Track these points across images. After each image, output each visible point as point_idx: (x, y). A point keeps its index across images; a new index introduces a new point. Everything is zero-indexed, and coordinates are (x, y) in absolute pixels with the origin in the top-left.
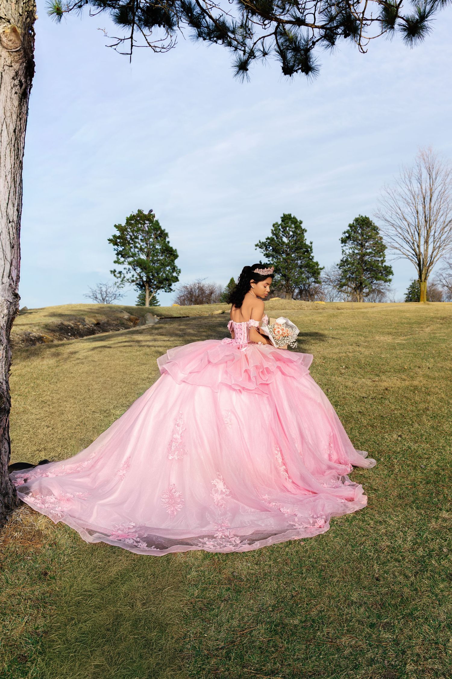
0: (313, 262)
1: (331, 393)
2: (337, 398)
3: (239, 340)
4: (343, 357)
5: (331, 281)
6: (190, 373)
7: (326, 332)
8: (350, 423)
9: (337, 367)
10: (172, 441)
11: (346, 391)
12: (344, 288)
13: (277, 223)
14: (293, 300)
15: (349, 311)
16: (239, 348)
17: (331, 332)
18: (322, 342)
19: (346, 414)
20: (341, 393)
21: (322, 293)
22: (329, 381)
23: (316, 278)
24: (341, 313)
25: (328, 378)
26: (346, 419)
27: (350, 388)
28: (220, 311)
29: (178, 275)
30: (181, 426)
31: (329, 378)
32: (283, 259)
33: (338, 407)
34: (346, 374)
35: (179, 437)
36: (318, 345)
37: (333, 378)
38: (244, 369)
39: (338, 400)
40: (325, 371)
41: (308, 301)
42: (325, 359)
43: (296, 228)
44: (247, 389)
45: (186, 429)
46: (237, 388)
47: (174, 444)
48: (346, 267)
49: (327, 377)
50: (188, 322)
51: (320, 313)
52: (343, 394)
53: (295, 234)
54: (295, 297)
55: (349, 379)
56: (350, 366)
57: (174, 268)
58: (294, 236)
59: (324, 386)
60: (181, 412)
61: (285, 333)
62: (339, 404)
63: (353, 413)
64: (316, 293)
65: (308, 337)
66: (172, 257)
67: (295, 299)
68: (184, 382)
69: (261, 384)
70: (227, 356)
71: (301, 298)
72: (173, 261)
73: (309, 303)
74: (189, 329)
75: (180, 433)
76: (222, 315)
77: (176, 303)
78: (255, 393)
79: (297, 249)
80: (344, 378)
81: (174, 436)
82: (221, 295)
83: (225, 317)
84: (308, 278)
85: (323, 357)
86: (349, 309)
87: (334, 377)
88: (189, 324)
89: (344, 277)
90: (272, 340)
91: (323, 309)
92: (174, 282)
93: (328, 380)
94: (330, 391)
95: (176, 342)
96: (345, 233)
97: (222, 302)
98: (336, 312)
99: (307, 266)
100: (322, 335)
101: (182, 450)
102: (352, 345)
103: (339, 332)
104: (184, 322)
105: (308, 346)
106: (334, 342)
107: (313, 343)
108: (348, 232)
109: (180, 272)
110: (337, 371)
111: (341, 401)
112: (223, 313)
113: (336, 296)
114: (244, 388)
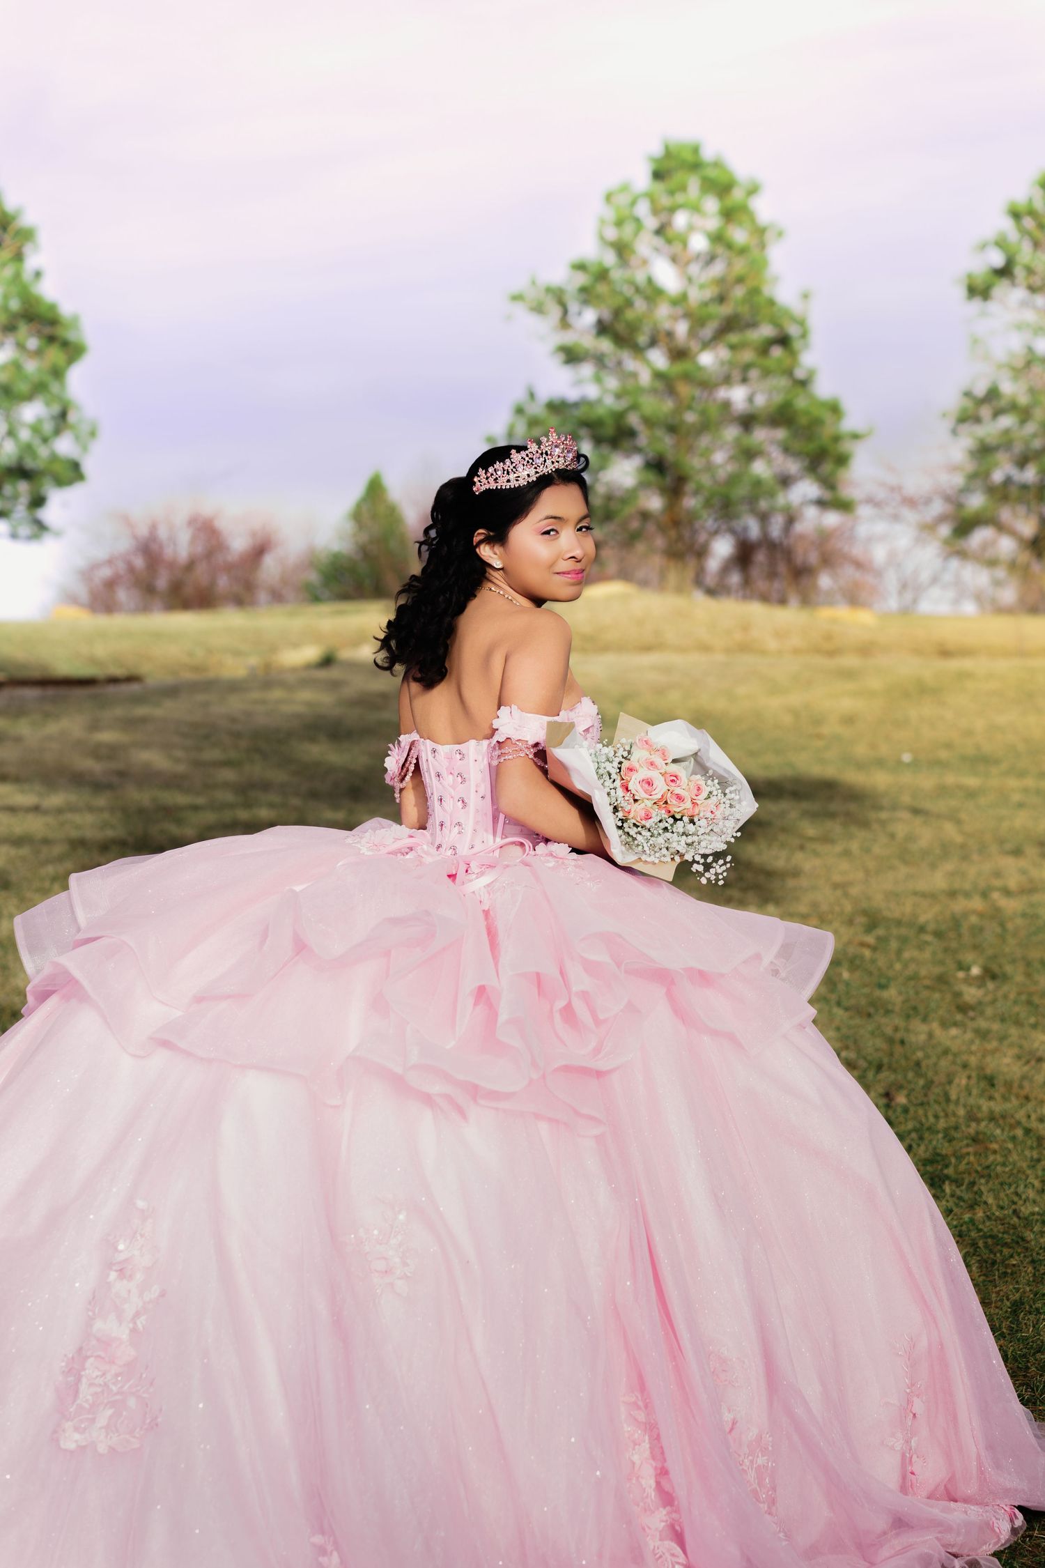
0: (811, 397)
1: (906, 1110)
2: (938, 1141)
3: (450, 836)
4: (974, 919)
5: (910, 502)
6: (199, 999)
7: (880, 780)
8: (1011, 1274)
9: (937, 970)
10: (81, 1355)
11: (985, 1105)
12: (981, 536)
13: (625, 188)
14: (699, 597)
15: (1001, 666)
16: (452, 877)
17: (907, 778)
18: (861, 834)
19: (987, 1227)
20: (961, 1112)
21: (859, 565)
22: (898, 1050)
23: (829, 483)
24: (964, 676)
25: (889, 1031)
26: (986, 1254)
27: (1009, 1085)
28: (311, 653)
29: (85, 449)
30: (139, 1277)
31: (896, 1029)
32: (658, 375)
33: (947, 1188)
34: (989, 1011)
35: (123, 1333)
36: (838, 848)
37: (919, 1032)
38: (469, 985)
39: (946, 1149)
40: (877, 993)
41: (783, 601)
42: (871, 927)
43: (729, 215)
44: (494, 1095)
45: (163, 1294)
46: (436, 1088)
47: (91, 1370)
48: (993, 428)
49: (887, 1024)
50: (141, 711)
51: (848, 674)
52: (972, 1117)
53: (720, 250)
54: (710, 580)
55: (1002, 1039)
56: (1009, 969)
57: (63, 415)
58: (711, 259)
59: (870, 1075)
60: (141, 1204)
61: (679, 798)
62: (950, 1171)
63: (1027, 1222)
64: (829, 560)
65: (784, 805)
66: (55, 355)
67: (711, 592)
68: (166, 1044)
69: (567, 1069)
70: (395, 921)
71: (748, 590)
72: (58, 373)
73: (789, 616)
74: (146, 746)
75: (130, 1310)
76: (323, 674)
77: (72, 600)
78: (538, 1116)
79: (729, 325)
80: (977, 1032)
81: (98, 1325)
82: (311, 561)
83: (335, 685)
84: (785, 481)
85: (865, 913)
86: (1005, 653)
87: (924, 1028)
88: (144, 720)
89: (979, 477)
90: (608, 821)
91: (866, 650)
92: (61, 482)
93: (891, 1041)
94: (901, 1099)
95: (77, 818)
96: (983, 247)
97: (316, 599)
98: (930, 669)
99: (782, 416)
100: (854, 796)
101: (132, 1402)
102: (1017, 852)
103: (950, 779)
104: (119, 711)
105: (784, 854)
106: (926, 836)
107: (811, 839)
108: (1001, 243)
109: (93, 434)
110: (937, 996)
111: (960, 1158)
112: (327, 661)
113: (935, 580)
114: (474, 1091)
